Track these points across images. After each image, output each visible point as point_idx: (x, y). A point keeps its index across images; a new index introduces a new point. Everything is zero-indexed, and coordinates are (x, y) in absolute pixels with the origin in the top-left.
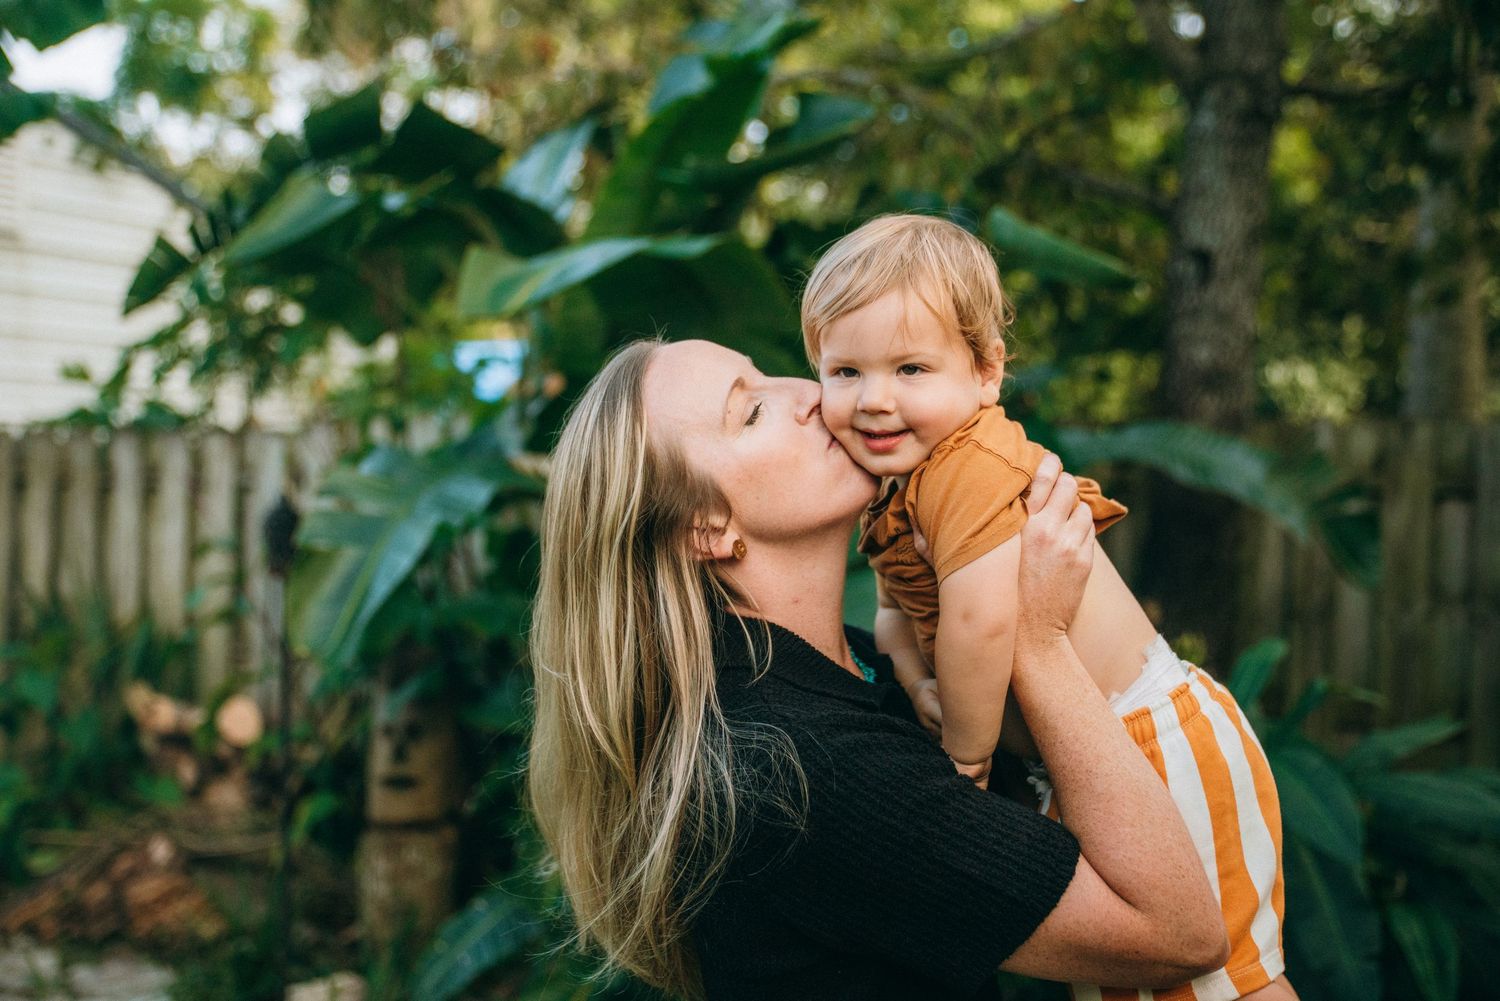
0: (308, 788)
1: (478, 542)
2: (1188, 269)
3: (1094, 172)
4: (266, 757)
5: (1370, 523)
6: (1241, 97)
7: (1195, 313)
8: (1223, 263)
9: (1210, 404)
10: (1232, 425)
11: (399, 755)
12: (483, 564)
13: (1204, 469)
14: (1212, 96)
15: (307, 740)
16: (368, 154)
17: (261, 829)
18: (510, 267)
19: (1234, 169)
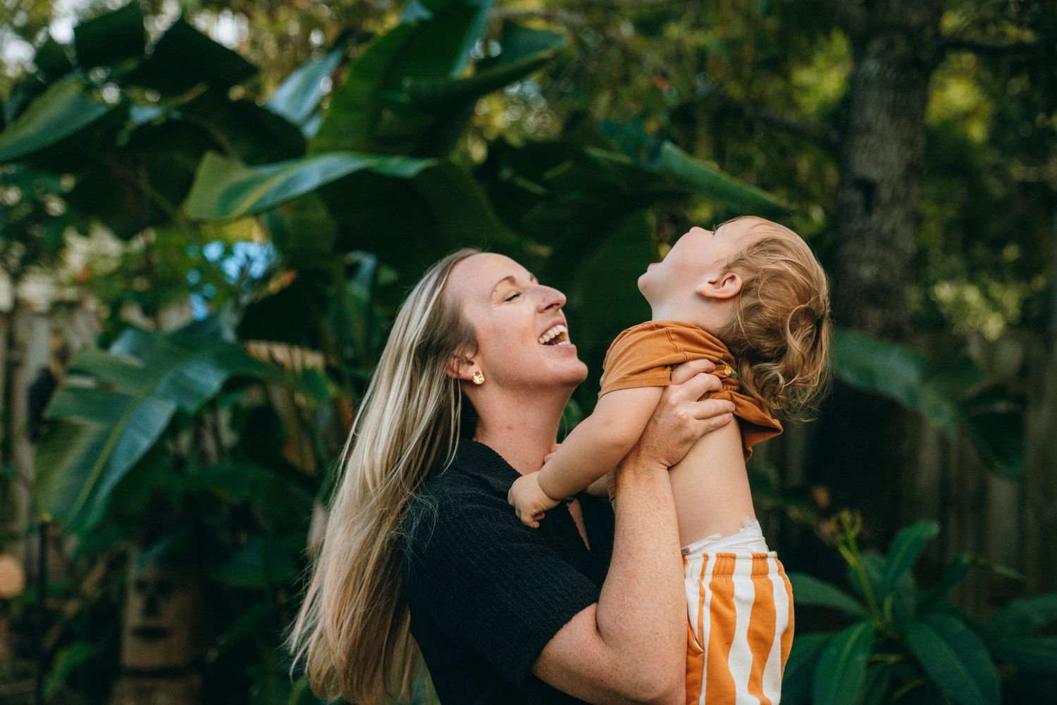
0: (66, 639)
1: (224, 417)
2: (854, 197)
3: (775, 109)
4: (28, 610)
5: (1014, 424)
6: (902, 47)
7: (860, 235)
8: (885, 194)
9: (874, 316)
10: (893, 334)
11: (151, 608)
12: (229, 437)
13: (869, 374)
14: (876, 46)
15: (68, 595)
16: (130, 65)
17: (21, 676)
18: (241, 174)
19: (895, 111)
